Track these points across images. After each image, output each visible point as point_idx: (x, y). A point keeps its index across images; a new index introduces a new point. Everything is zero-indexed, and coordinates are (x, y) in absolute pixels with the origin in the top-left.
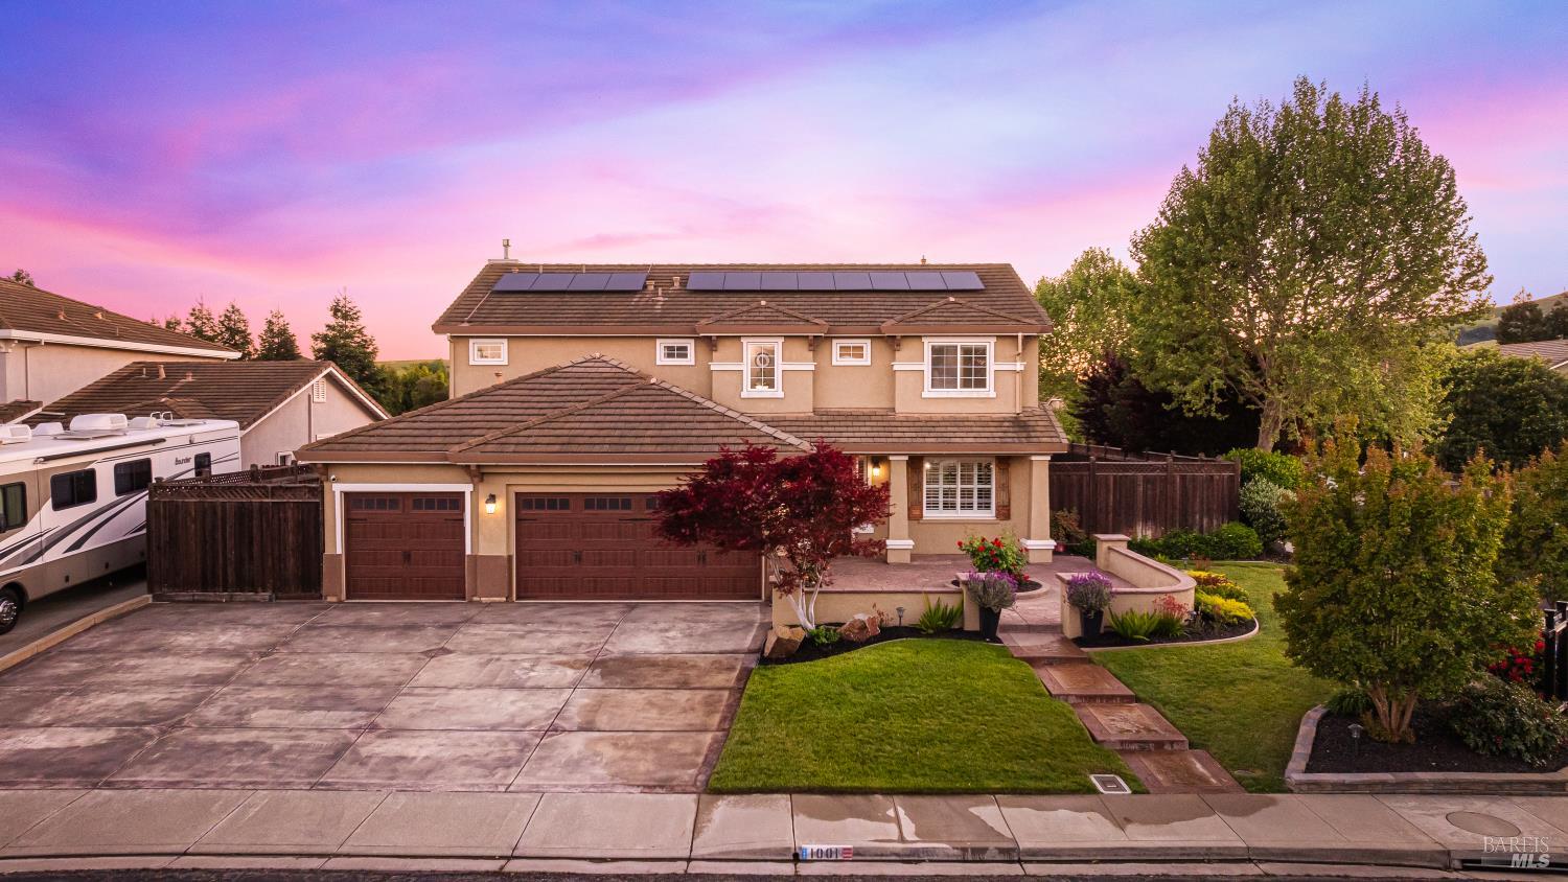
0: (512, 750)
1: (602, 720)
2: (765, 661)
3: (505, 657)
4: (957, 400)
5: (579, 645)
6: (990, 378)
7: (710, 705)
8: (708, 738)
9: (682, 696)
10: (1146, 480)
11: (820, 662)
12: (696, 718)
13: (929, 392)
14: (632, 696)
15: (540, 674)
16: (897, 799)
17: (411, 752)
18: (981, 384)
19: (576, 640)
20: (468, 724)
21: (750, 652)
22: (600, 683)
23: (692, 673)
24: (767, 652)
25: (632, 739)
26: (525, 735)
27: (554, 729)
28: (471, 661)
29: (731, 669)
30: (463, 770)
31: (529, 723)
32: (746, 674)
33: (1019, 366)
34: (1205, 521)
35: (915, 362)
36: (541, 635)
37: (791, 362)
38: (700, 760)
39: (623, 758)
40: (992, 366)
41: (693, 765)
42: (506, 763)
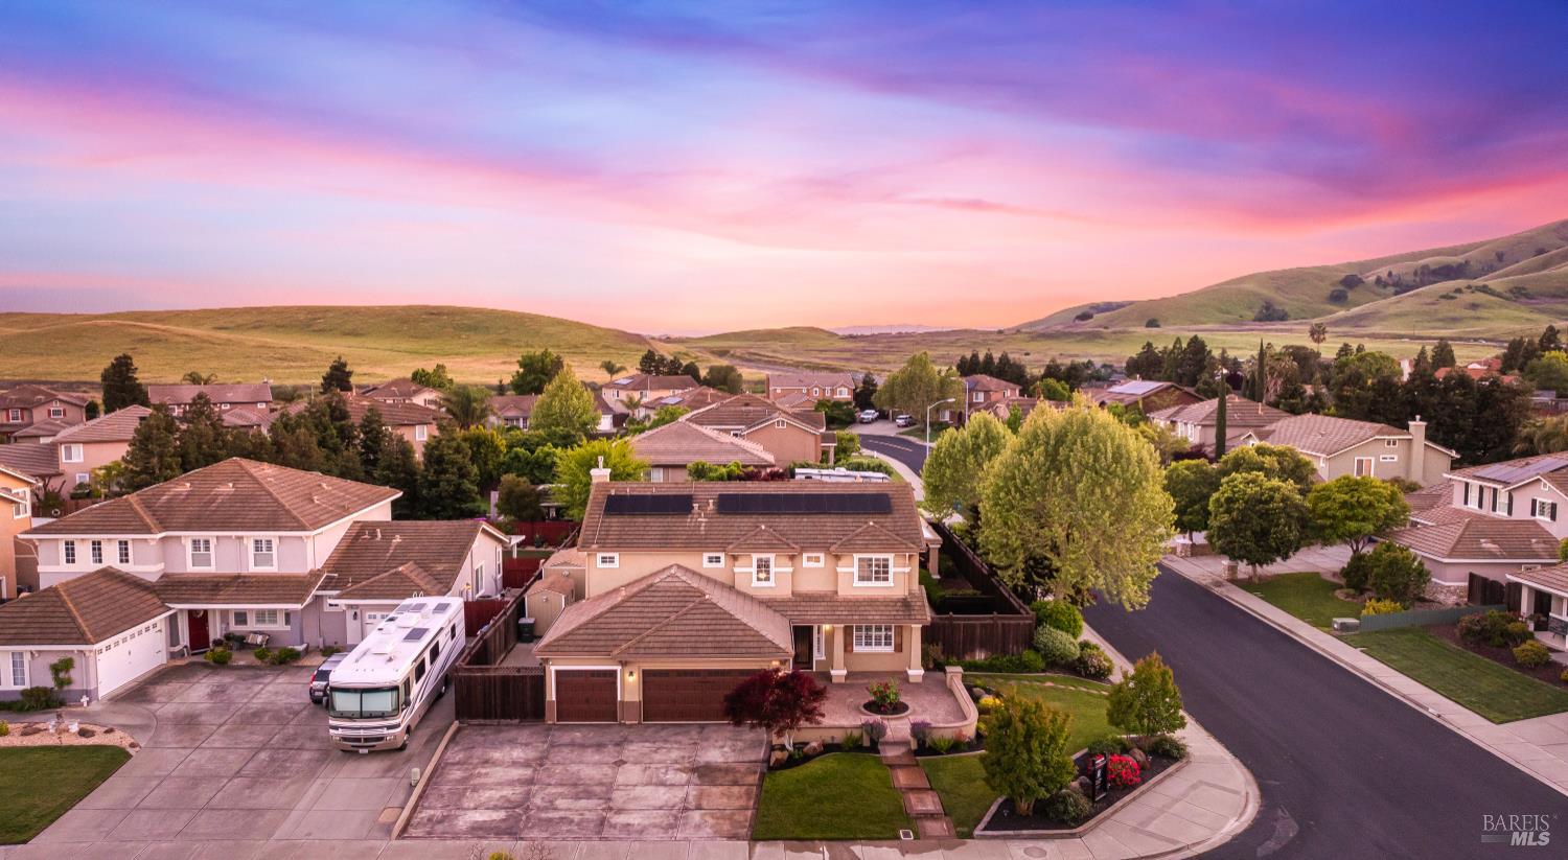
0: (672, 820)
1: (704, 804)
2: (770, 769)
3: (653, 766)
4: (874, 588)
5: (683, 757)
6: (891, 576)
7: (748, 794)
8: (749, 813)
9: (736, 789)
10: (982, 626)
11: (795, 769)
12: (742, 802)
13: (857, 583)
14: (715, 790)
15: (672, 777)
16: (824, 842)
17: (631, 821)
18: (886, 579)
19: (682, 754)
20: (649, 806)
21: (763, 761)
22: (699, 782)
23: (738, 775)
24: (771, 764)
25: (719, 814)
26: (674, 812)
27: (686, 809)
28: (637, 769)
29: (755, 773)
30: (655, 830)
31: (674, 806)
32: (762, 777)
33: (907, 570)
34: (1015, 648)
35: (850, 567)
36: (664, 750)
37: (780, 567)
38: (748, 824)
39: (717, 823)
40: (891, 570)
41: (745, 827)
42: (671, 827)
